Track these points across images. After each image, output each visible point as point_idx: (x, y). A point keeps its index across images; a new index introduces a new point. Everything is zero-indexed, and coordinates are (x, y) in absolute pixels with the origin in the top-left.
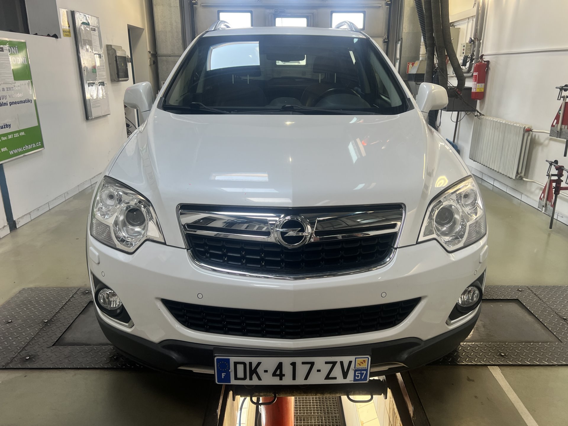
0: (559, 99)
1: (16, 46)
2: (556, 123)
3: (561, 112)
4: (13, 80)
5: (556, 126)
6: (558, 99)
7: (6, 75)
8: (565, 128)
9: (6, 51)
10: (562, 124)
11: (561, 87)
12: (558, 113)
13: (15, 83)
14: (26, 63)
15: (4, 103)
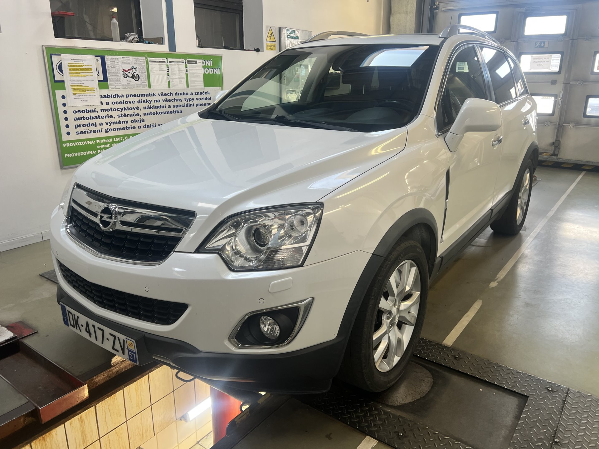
1: (211, 60)
4: (203, 86)
7: (196, 83)
9: (200, 63)
13: (205, 89)
14: (219, 73)
15: (191, 105)
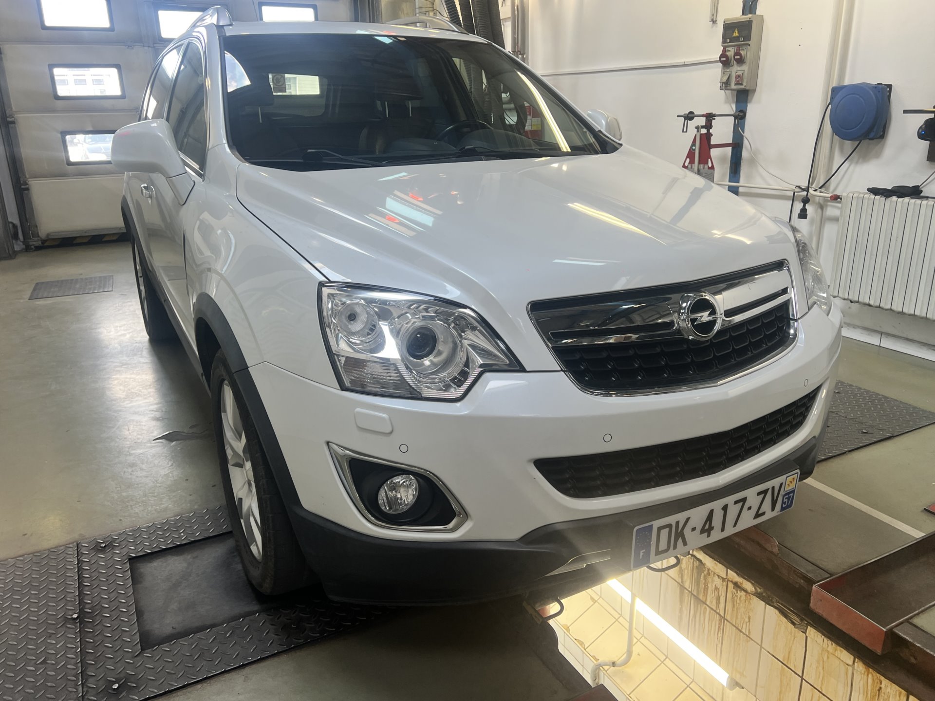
0: (685, 130)
2: (689, 163)
3: (697, 148)
5: (690, 166)
6: (683, 132)
8: (704, 168)
10: (699, 163)
11: (686, 115)
12: (690, 149)
